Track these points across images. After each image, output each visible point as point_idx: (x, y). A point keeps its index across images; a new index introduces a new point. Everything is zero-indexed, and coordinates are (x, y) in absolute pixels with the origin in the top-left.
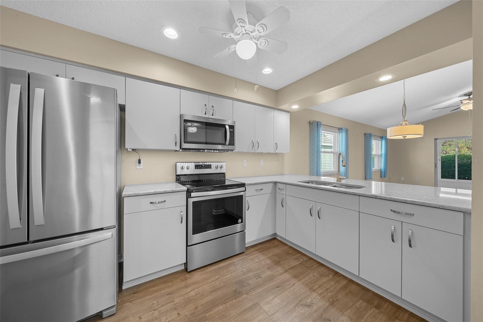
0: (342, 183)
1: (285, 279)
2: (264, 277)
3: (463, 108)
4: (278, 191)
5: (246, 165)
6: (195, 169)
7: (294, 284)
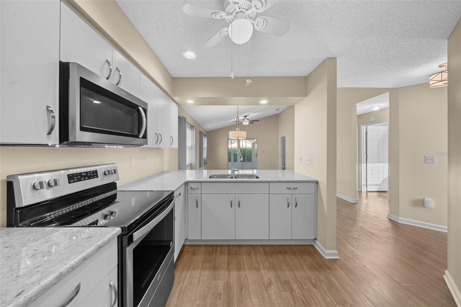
0: (235, 174)
1: (237, 278)
2: (222, 291)
3: (244, 123)
4: (190, 191)
5: (134, 165)
6: (70, 183)
7: (246, 276)
